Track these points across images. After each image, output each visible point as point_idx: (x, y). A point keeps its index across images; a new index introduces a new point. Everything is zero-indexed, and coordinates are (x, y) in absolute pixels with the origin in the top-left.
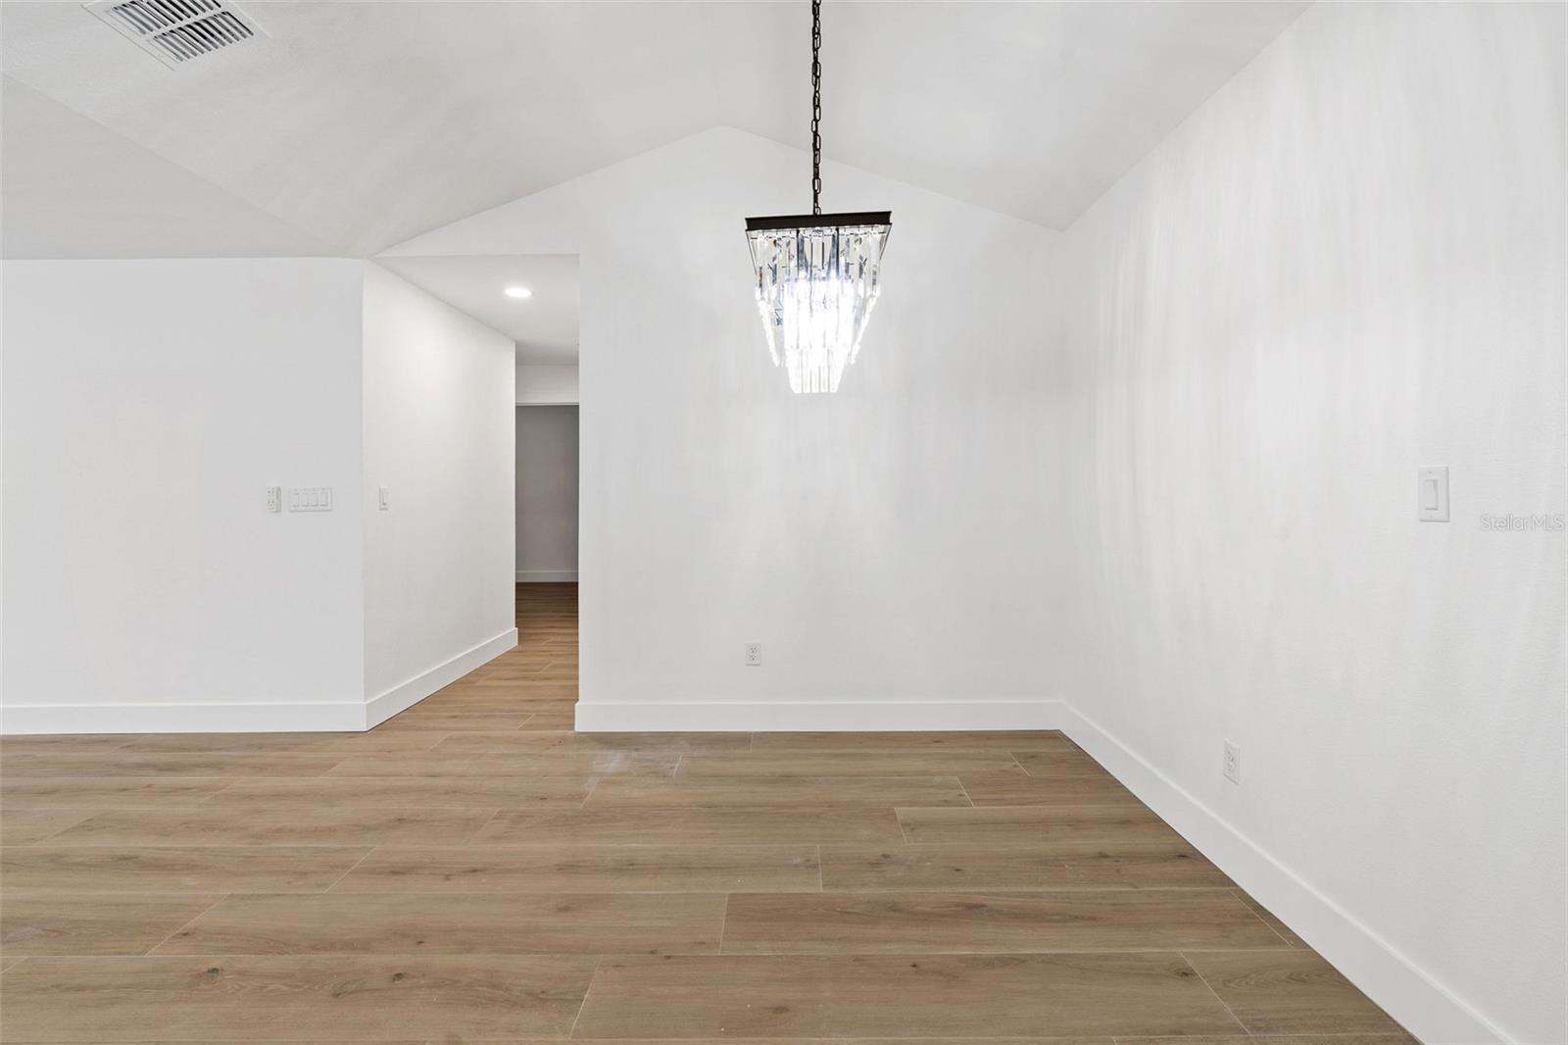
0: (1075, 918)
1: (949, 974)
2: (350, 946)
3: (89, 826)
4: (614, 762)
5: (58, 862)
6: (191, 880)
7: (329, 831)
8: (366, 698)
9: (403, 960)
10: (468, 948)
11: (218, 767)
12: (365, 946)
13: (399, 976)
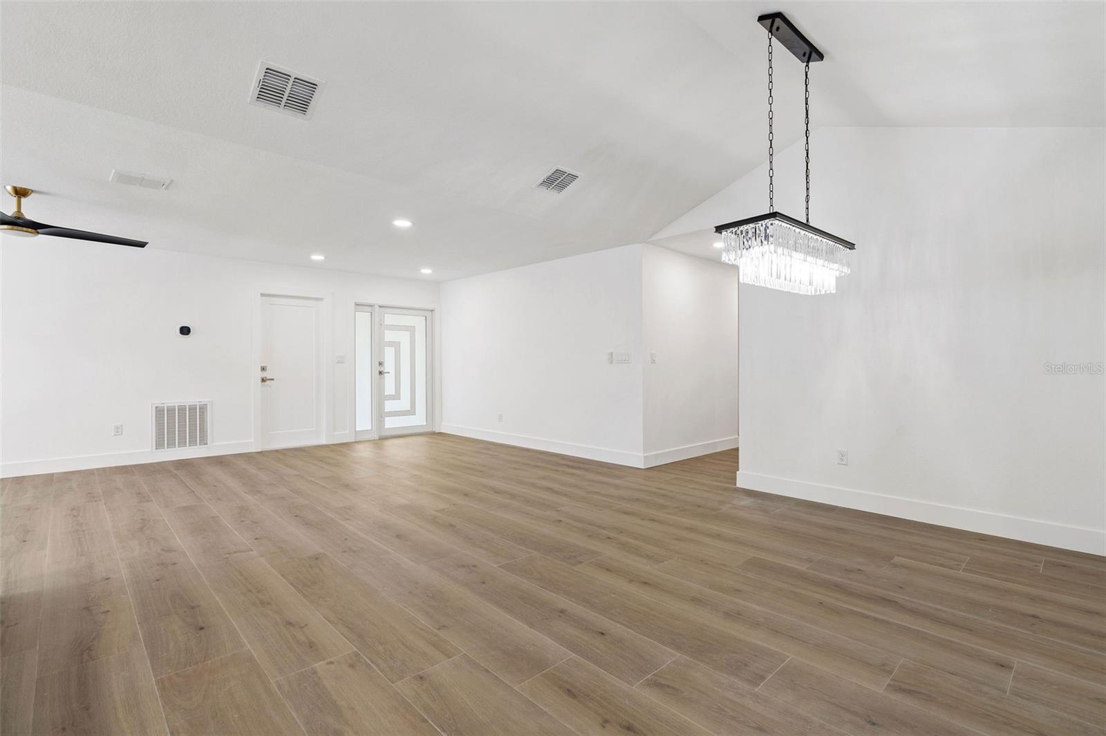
0: (957, 626)
1: (836, 611)
2: (599, 527)
3: (544, 478)
4: (747, 501)
5: (533, 485)
6: (564, 498)
7: (611, 496)
8: (644, 453)
9: (612, 535)
10: (636, 539)
11: (586, 470)
12: (604, 528)
13: (609, 538)
